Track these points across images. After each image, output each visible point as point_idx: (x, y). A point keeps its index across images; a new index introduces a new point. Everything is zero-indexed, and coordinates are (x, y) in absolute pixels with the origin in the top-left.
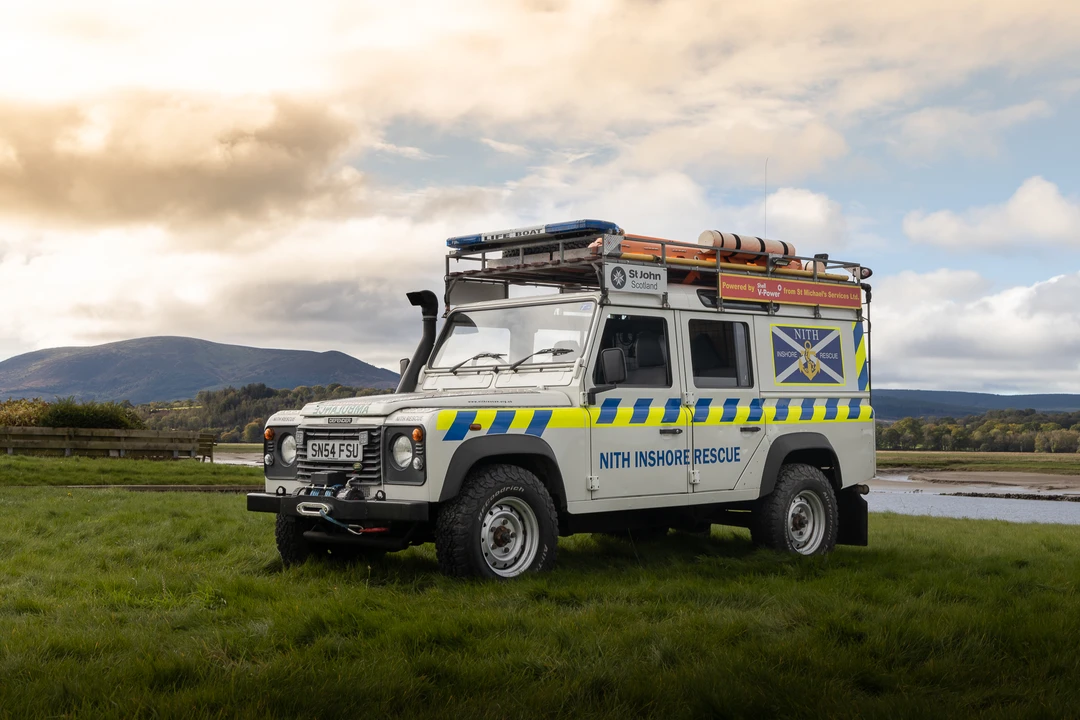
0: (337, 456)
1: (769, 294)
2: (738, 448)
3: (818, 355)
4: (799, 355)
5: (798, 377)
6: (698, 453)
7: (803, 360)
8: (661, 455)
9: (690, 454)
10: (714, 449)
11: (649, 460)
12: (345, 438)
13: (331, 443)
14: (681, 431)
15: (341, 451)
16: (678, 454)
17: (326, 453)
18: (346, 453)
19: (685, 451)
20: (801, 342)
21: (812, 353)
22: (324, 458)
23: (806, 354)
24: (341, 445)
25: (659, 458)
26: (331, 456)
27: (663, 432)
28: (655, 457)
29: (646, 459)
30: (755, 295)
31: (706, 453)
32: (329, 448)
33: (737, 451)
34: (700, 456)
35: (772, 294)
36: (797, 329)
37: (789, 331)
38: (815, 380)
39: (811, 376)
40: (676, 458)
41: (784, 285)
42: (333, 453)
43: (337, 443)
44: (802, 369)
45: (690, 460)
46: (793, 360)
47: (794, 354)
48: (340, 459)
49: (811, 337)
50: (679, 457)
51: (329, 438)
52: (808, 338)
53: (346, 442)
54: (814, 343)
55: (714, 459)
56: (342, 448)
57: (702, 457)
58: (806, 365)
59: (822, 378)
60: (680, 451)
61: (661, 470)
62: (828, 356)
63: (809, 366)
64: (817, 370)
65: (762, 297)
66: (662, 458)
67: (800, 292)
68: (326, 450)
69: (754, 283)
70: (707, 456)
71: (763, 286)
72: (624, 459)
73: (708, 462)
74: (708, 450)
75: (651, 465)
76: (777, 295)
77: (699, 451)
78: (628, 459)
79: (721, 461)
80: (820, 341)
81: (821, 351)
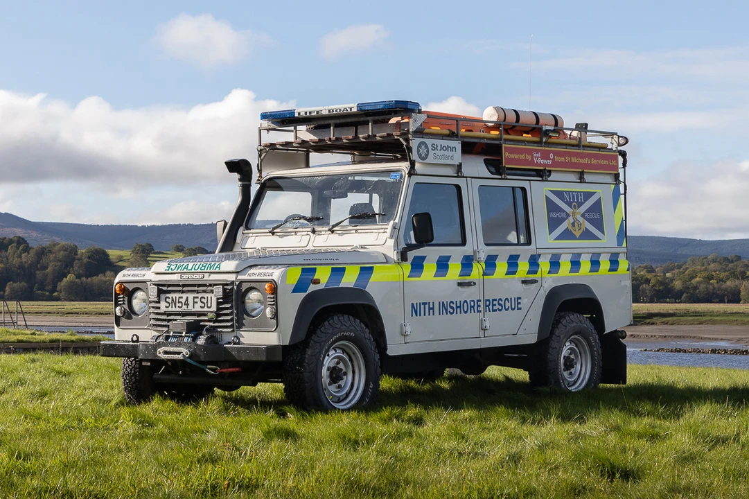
0: (191, 307)
1: (543, 161)
2: (520, 298)
3: (583, 215)
4: (568, 215)
5: (567, 235)
6: (488, 303)
7: (571, 219)
8: (459, 305)
9: (481, 304)
10: (501, 299)
11: (449, 309)
12: (198, 292)
13: (185, 296)
14: (475, 284)
15: (194, 302)
16: (472, 304)
17: (180, 305)
18: (200, 304)
19: (478, 301)
20: (569, 204)
21: (579, 213)
22: (178, 309)
23: (574, 214)
24: (194, 298)
25: (457, 307)
26: (184, 307)
27: (460, 284)
28: (454, 306)
30: (532, 163)
31: (495, 302)
32: (183, 300)
33: (519, 301)
34: (491, 305)
35: (545, 162)
36: (566, 192)
37: (559, 194)
38: (582, 237)
39: (577, 234)
40: (471, 307)
41: (555, 153)
42: (188, 305)
43: (191, 296)
44: (570, 227)
45: (481, 308)
46: (563, 220)
47: (563, 215)
48: (193, 310)
49: (578, 199)
50: (472, 307)
51: (183, 292)
52: (575, 200)
53: (200, 295)
54: (580, 204)
55: (500, 308)
56: (196, 300)
57: (491, 307)
58: (573, 224)
59: (587, 235)
60: (474, 301)
61: (459, 317)
62: (591, 215)
63: (576, 224)
64: (583, 228)
65: (538, 164)
66: (460, 307)
67: (568, 159)
68: (179, 302)
69: (530, 152)
70: (495, 305)
71: (537, 155)
72: (430, 309)
73: (496, 310)
74: (496, 300)
75: (451, 313)
76: (549, 162)
77: (489, 300)
78: (433, 309)
79: (507, 310)
80: (584, 202)
81: (585, 212)
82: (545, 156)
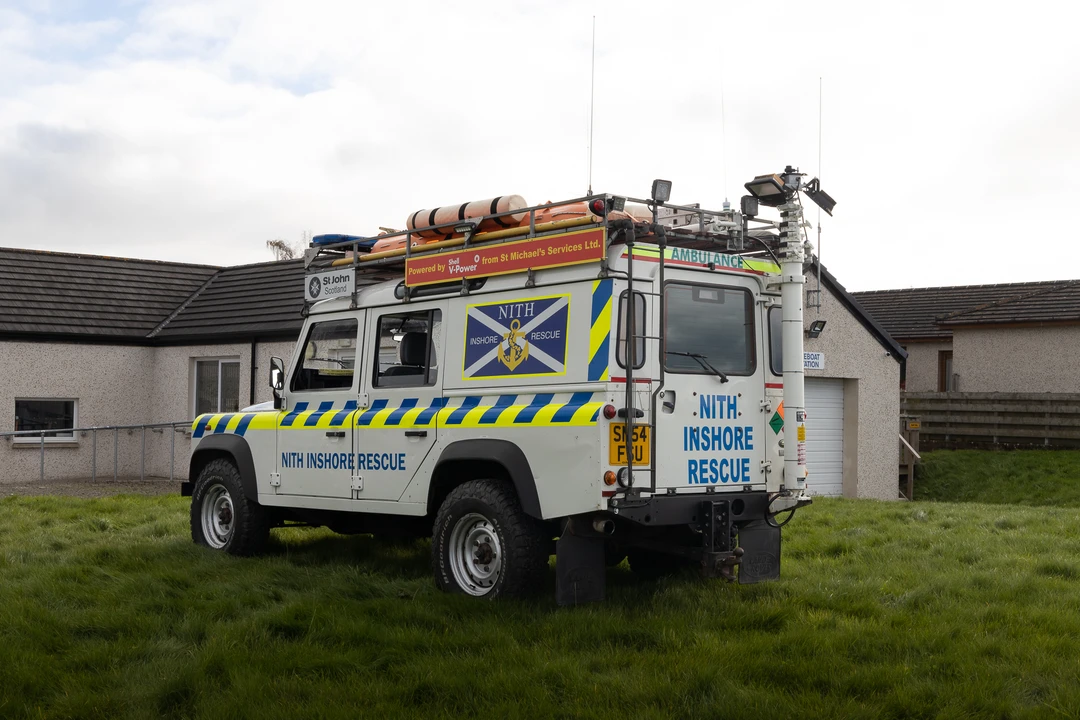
1: (463, 269)
2: (404, 455)
6: (361, 457)
7: (505, 345)
9: (356, 459)
10: (377, 455)
11: (318, 462)
16: (343, 458)
19: (350, 455)
20: (506, 322)
23: (511, 337)
25: (326, 461)
27: (329, 435)
28: (323, 459)
29: (318, 461)
30: (447, 274)
31: (371, 458)
33: (402, 458)
34: (368, 461)
35: (467, 269)
36: (503, 306)
37: (492, 311)
39: (512, 365)
40: (342, 461)
41: (483, 254)
44: (501, 357)
45: (356, 464)
46: (492, 346)
47: (493, 339)
49: (522, 313)
50: (344, 461)
54: (524, 321)
55: (377, 465)
57: (366, 463)
58: (508, 352)
59: (531, 366)
60: (344, 455)
61: (328, 472)
62: (544, 335)
63: (513, 352)
64: (524, 356)
65: (455, 275)
66: (329, 461)
67: (505, 258)
69: (444, 261)
70: (371, 461)
71: (455, 262)
72: (299, 460)
73: (371, 468)
74: (371, 455)
75: (320, 467)
76: (473, 268)
77: (363, 455)
78: (301, 460)
79: (385, 468)
80: (533, 318)
81: (533, 331)
82: (466, 260)
